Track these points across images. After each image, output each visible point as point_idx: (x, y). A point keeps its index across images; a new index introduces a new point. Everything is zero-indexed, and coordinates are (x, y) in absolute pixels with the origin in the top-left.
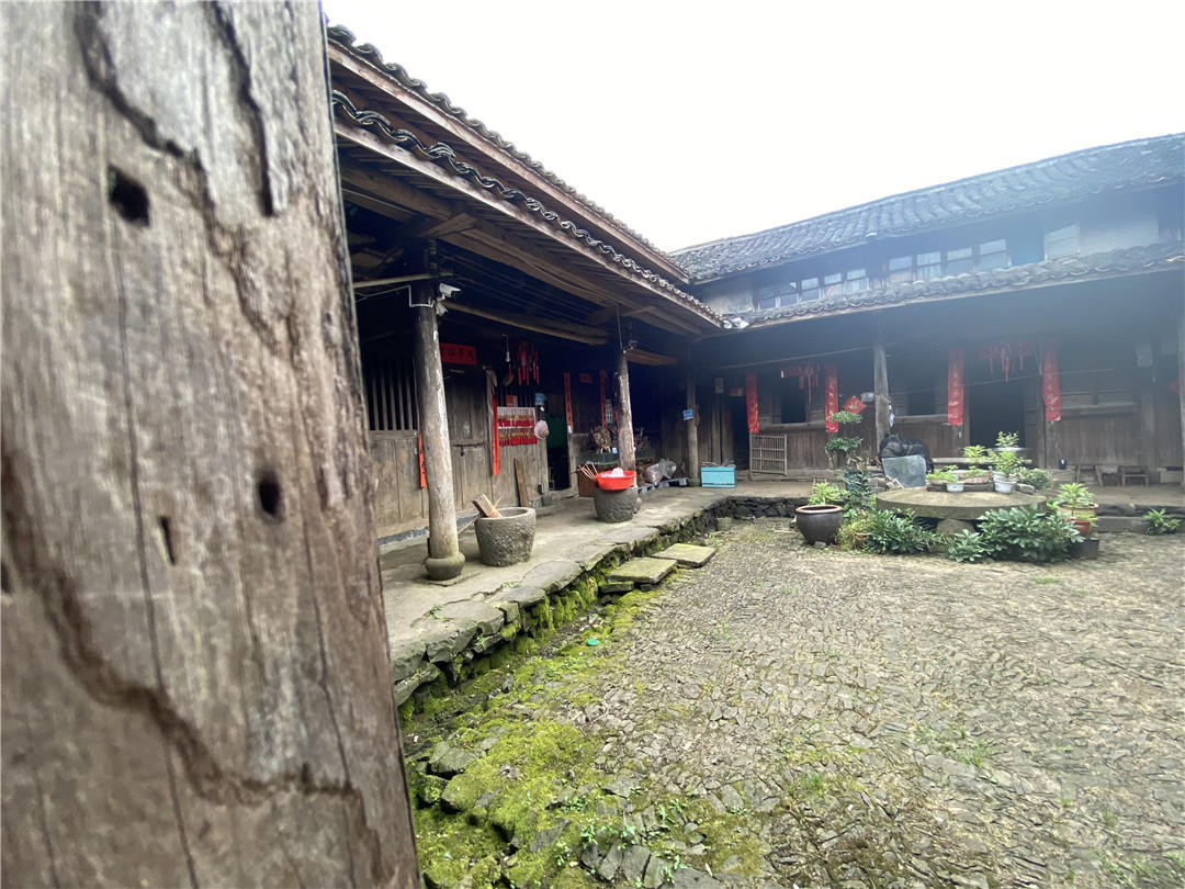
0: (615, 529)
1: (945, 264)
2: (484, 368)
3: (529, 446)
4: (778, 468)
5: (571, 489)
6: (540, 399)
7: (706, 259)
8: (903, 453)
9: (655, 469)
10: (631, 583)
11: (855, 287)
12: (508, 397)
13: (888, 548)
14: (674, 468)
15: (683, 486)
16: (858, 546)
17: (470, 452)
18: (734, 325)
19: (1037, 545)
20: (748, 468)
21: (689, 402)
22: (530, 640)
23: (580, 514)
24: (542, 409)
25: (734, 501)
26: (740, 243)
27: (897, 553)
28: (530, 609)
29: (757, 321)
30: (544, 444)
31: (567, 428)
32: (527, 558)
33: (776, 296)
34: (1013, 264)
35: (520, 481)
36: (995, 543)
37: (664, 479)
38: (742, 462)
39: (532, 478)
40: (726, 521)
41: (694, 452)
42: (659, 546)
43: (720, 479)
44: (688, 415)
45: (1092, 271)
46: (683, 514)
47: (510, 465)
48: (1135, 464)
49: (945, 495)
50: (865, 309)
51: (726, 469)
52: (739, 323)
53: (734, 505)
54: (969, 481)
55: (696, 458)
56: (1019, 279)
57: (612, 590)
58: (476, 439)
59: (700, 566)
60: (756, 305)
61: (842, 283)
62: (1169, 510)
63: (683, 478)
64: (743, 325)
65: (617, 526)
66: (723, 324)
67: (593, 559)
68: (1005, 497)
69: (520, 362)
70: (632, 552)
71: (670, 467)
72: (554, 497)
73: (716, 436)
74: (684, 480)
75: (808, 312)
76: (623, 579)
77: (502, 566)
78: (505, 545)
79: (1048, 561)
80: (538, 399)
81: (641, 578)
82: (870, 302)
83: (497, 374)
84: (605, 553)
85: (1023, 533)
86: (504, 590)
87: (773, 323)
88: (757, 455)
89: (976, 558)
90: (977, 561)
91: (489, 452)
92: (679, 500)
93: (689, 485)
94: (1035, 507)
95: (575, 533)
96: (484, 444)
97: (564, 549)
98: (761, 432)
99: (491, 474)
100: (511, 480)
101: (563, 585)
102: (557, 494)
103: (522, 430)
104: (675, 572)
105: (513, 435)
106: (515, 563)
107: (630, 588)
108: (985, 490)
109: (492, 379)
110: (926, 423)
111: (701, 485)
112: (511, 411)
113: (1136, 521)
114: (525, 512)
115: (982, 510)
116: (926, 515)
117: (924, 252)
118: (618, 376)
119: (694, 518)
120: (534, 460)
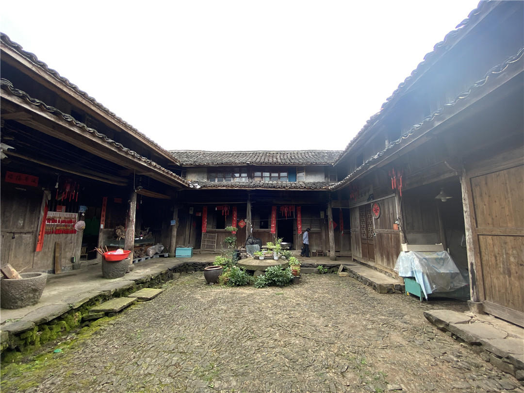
0: (110, 282)
1: (270, 177)
2: (43, 189)
3: (70, 235)
4: (212, 249)
5: (96, 259)
6: (83, 209)
7: (191, 157)
8: (253, 243)
9: (152, 249)
10: (103, 313)
11: (244, 180)
12: (58, 206)
13: (235, 284)
14: (163, 248)
15: (166, 257)
16: (225, 284)
17: (21, 237)
18: (194, 186)
19: (280, 280)
20: (200, 248)
21: (174, 217)
22: (18, 353)
23: (94, 274)
24: (83, 215)
25: (187, 264)
26: (207, 154)
27: (238, 285)
28: (19, 334)
29: (204, 186)
30: (81, 234)
31: (100, 226)
32: (35, 303)
33: (216, 177)
34: (289, 181)
35: (57, 255)
36: (269, 280)
37: (156, 253)
38: (197, 245)
39: (68, 253)
40: (177, 275)
41: (174, 241)
42: (134, 290)
43: (184, 253)
44: (173, 223)
45: (305, 188)
46: (156, 272)
47: (52, 246)
48: (320, 249)
49: (258, 261)
50: (243, 188)
51: (188, 249)
52: (197, 186)
53: (187, 267)
54: (266, 255)
55: (175, 243)
56: (287, 187)
57: (91, 318)
58: (26, 229)
59: (150, 299)
60: (208, 180)
61: (239, 177)
62: (324, 266)
63: (166, 253)
64: (198, 187)
65: (112, 280)
66: (189, 185)
67: (81, 301)
68: (275, 262)
69: (66, 188)
70: (113, 295)
71: (160, 247)
72: (82, 264)
73: (187, 233)
74: (167, 254)
75: (224, 186)
76: (98, 311)
77: (14, 309)
78: (17, 296)
79: (284, 286)
80: (81, 209)
81: (109, 310)
82: (245, 186)
83: (52, 193)
84: (91, 297)
85: (277, 276)
86: (6, 324)
87: (211, 188)
88: (204, 242)
89: (263, 286)
90: (263, 287)
91: (36, 237)
92: (159, 265)
93: (169, 257)
94: (281, 266)
95: (82, 286)
96: (33, 232)
97: (65, 297)
98: (207, 232)
99: (34, 250)
100: (51, 255)
101: (50, 319)
102: (86, 262)
103: (66, 226)
104: (134, 304)
105: (58, 228)
106: (25, 306)
107: (101, 316)
108: (270, 259)
109: (48, 196)
110: (265, 232)
111: (175, 256)
112: (60, 215)
113: (315, 269)
114: (40, 275)
115: (267, 267)
116: (250, 269)
117: (265, 172)
118: (130, 202)
119: (161, 274)
120: (71, 243)
